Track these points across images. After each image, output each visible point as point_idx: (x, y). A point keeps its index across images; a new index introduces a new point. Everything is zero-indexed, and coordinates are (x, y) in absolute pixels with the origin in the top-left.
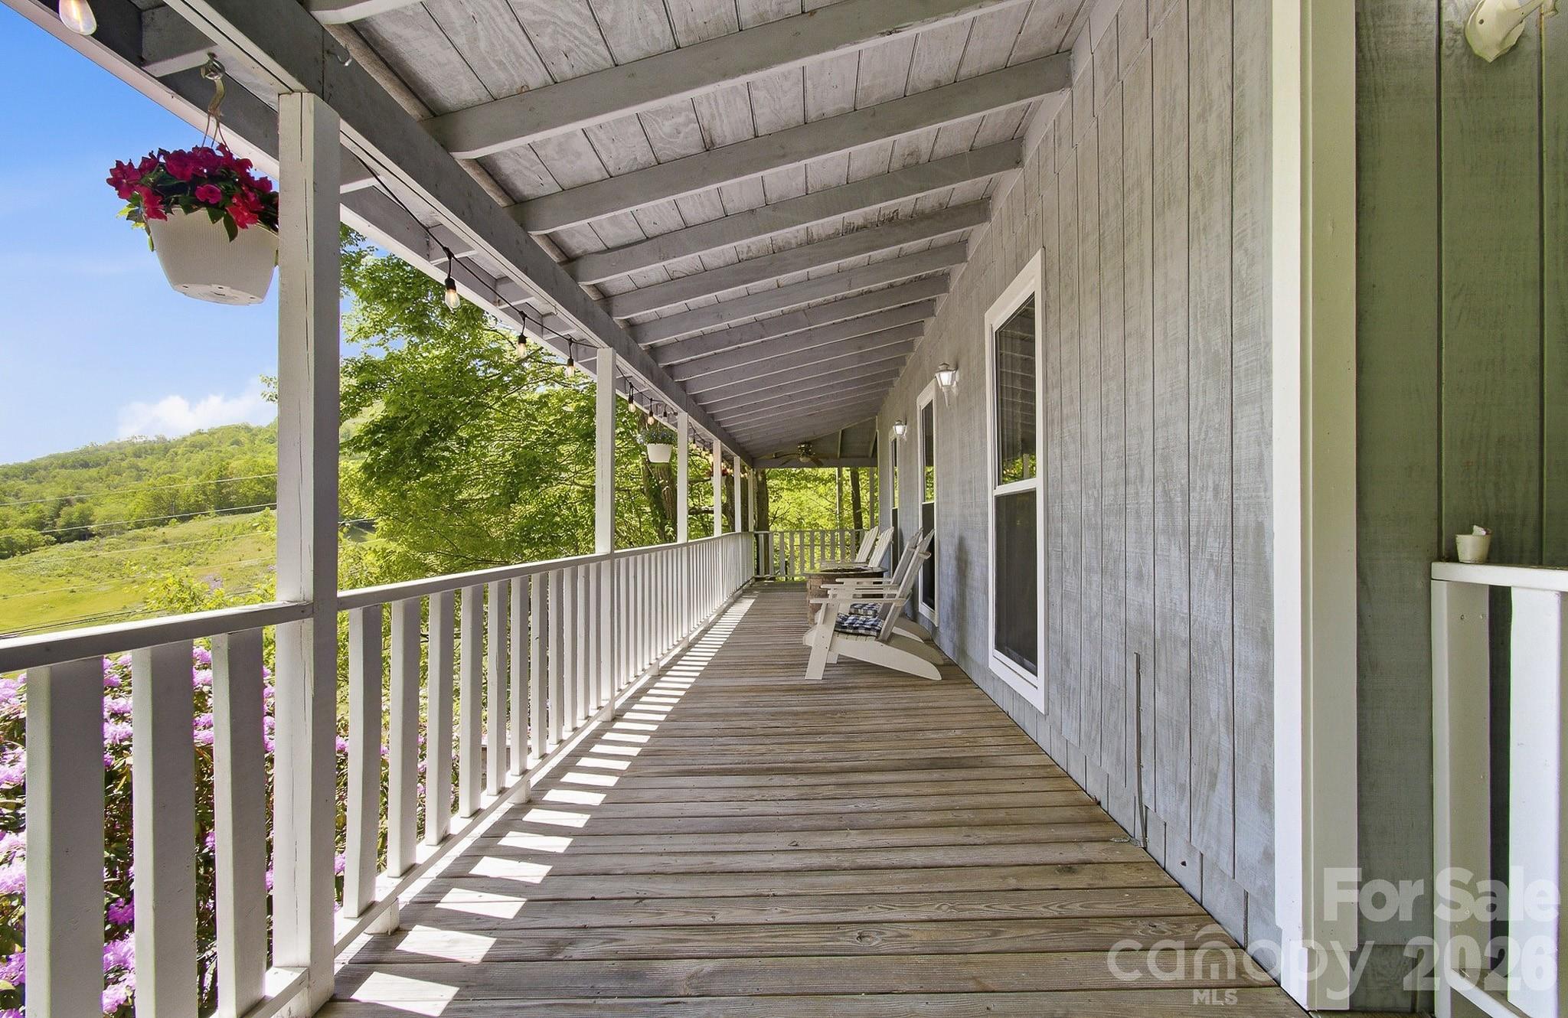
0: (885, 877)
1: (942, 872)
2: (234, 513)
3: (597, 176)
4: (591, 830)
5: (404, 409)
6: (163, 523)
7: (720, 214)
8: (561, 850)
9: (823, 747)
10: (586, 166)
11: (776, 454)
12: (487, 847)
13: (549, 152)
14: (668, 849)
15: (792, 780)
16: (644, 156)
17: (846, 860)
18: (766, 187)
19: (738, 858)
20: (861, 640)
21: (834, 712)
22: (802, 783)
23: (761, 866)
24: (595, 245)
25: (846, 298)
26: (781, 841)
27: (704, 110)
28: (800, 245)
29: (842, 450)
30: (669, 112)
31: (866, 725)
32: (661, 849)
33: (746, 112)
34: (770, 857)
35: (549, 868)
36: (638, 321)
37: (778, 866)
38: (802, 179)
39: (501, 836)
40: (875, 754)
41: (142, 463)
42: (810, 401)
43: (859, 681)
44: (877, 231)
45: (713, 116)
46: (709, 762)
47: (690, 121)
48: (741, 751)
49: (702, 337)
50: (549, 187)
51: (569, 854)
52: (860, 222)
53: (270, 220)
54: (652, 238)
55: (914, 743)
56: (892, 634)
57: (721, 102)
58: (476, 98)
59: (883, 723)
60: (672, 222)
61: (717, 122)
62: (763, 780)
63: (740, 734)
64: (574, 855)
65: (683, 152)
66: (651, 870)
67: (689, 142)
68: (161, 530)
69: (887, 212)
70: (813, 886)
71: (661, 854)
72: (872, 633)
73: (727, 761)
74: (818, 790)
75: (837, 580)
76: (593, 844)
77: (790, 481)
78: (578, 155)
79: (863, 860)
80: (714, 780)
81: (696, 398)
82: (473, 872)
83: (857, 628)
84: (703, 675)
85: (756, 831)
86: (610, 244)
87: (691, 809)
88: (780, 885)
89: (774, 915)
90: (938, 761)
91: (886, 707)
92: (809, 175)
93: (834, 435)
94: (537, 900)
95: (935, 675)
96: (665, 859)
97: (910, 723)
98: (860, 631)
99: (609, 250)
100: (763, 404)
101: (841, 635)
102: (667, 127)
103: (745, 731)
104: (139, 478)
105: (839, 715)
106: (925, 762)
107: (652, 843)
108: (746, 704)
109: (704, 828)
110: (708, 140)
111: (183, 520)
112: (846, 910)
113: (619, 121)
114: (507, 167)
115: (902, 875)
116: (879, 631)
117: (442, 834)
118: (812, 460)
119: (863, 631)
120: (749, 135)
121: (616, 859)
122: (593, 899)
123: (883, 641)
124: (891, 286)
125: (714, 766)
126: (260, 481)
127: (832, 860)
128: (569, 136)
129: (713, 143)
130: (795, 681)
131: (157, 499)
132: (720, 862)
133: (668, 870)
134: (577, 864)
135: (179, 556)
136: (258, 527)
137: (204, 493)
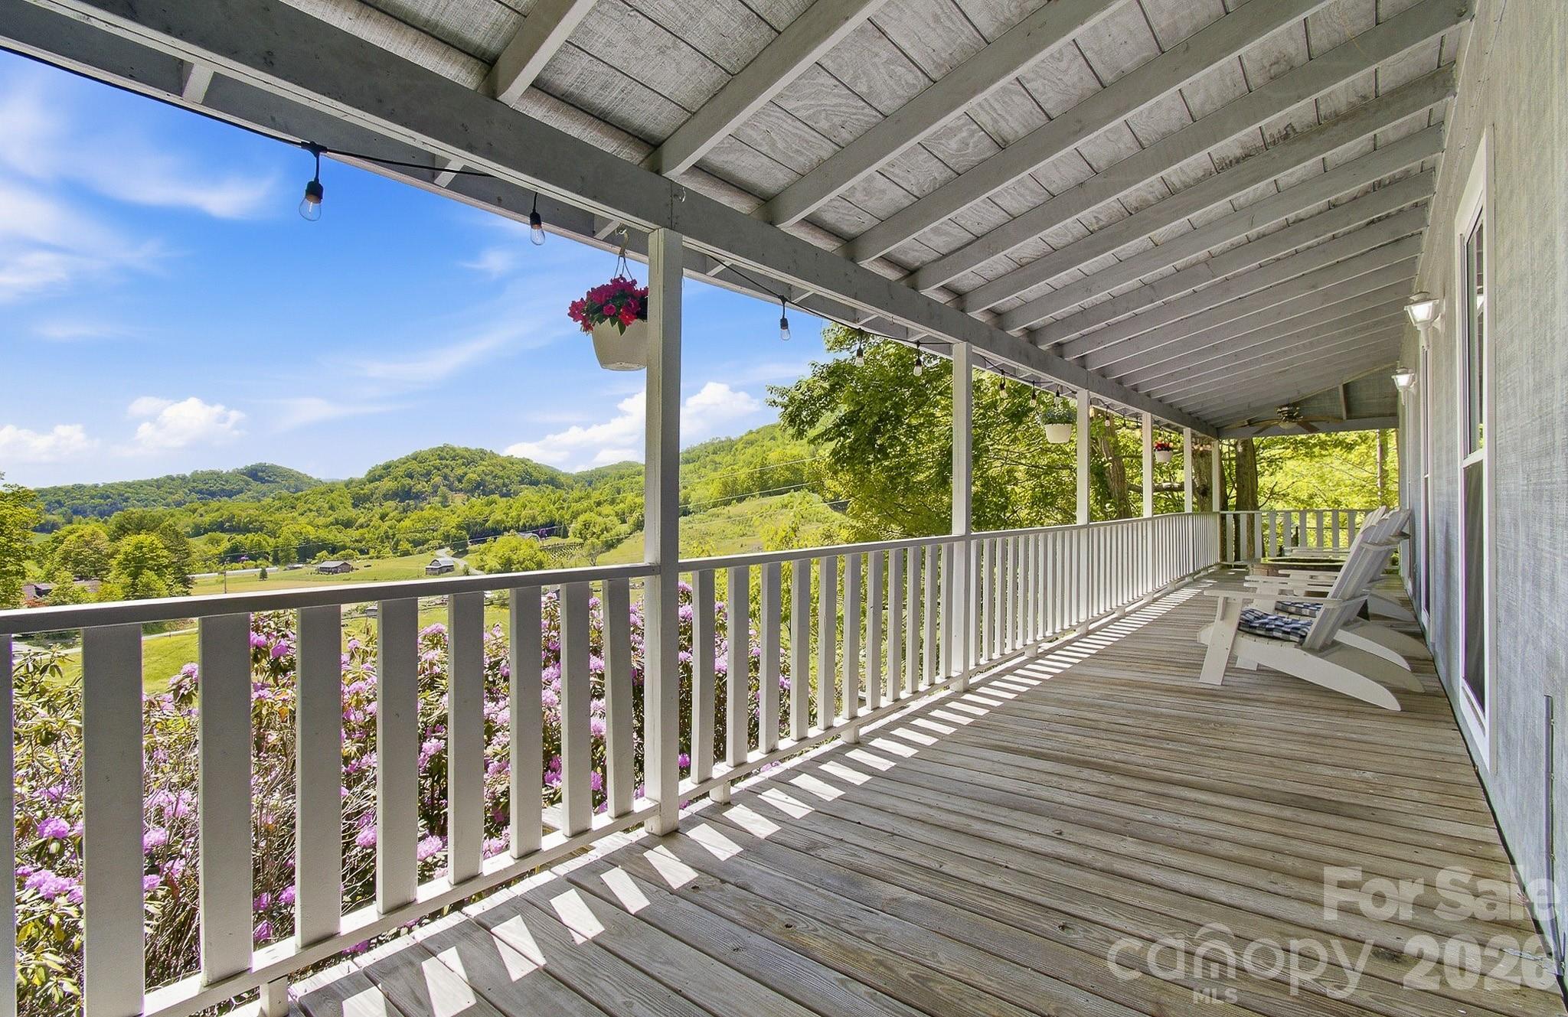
0: (1133, 888)
1: (1204, 904)
2: (770, 494)
3: (906, 203)
4: (890, 775)
5: (858, 403)
6: (727, 503)
7: (1045, 196)
8: (858, 783)
9: (1165, 754)
10: (893, 197)
11: (1249, 421)
12: (809, 768)
13: (859, 196)
14: (941, 804)
15: (1102, 777)
16: (939, 173)
17: (1102, 861)
18: (1088, 158)
19: (996, 828)
20: (1274, 645)
21: (1208, 722)
22: (1112, 782)
23: (1012, 841)
24: (928, 256)
25: (1264, 236)
26: (1047, 826)
27: (983, 118)
28: (1159, 200)
29: (1349, 410)
30: (950, 132)
31: (1240, 742)
32: (934, 803)
33: (1029, 105)
34: (1026, 835)
35: (841, 793)
36: (1004, 308)
37: (1029, 846)
38: (1128, 137)
39: (823, 763)
40: (1223, 774)
41: (717, 459)
42: (1271, 357)
43: (1272, 694)
44: (1268, 155)
45: (996, 121)
46: (1029, 743)
47: (972, 134)
48: (1072, 741)
49: (1084, 311)
50: (868, 222)
51: (863, 788)
52: (1238, 152)
53: (642, 314)
54: (982, 236)
55: (1288, 774)
56: (1335, 643)
57: (997, 106)
58: (788, 180)
59: (1265, 745)
60: (997, 217)
61: (1002, 124)
62: (1072, 770)
63: (1076, 724)
64: (865, 789)
65: (978, 159)
66: (913, 816)
67: (979, 148)
68: (728, 508)
69: (1275, 132)
70: (1049, 872)
71: (931, 807)
72: (1292, 638)
73: (1046, 746)
74: (1123, 792)
75: (1280, 572)
76: (885, 785)
77: (1296, 449)
78: (883, 192)
79: (1120, 866)
80: (1018, 760)
81: (1103, 373)
82: (791, 781)
83: (1271, 630)
84: (1084, 663)
85: (1030, 811)
86: (944, 251)
87: (982, 779)
88: (1017, 861)
89: (994, 881)
90: (1306, 799)
91: (1288, 728)
92: (1136, 131)
93: (1331, 393)
94: (822, 811)
95: (1392, 704)
96: (932, 812)
97: (1303, 751)
98: (1275, 634)
99: (944, 256)
100: (1199, 368)
101: (1247, 636)
102: (954, 144)
103: (1088, 722)
104: (715, 470)
105: (1212, 725)
106: (1287, 797)
107: (930, 797)
108: (1107, 697)
109: (985, 797)
110: (999, 141)
111: (740, 500)
112: (1067, 901)
113: (905, 155)
114: (830, 217)
115: (1156, 893)
116: (1303, 637)
117: (770, 748)
118: (1299, 424)
119: (1279, 635)
120: (1040, 120)
121: (893, 801)
122: (859, 823)
123: (1311, 650)
124: (1332, 206)
125: (1030, 748)
126: (787, 469)
127: (1088, 856)
128: (869, 179)
129: (1006, 142)
130: (1186, 683)
131: (725, 484)
132: (977, 827)
133: (931, 821)
134: (864, 797)
135: (737, 529)
136: (786, 506)
137: (752, 479)
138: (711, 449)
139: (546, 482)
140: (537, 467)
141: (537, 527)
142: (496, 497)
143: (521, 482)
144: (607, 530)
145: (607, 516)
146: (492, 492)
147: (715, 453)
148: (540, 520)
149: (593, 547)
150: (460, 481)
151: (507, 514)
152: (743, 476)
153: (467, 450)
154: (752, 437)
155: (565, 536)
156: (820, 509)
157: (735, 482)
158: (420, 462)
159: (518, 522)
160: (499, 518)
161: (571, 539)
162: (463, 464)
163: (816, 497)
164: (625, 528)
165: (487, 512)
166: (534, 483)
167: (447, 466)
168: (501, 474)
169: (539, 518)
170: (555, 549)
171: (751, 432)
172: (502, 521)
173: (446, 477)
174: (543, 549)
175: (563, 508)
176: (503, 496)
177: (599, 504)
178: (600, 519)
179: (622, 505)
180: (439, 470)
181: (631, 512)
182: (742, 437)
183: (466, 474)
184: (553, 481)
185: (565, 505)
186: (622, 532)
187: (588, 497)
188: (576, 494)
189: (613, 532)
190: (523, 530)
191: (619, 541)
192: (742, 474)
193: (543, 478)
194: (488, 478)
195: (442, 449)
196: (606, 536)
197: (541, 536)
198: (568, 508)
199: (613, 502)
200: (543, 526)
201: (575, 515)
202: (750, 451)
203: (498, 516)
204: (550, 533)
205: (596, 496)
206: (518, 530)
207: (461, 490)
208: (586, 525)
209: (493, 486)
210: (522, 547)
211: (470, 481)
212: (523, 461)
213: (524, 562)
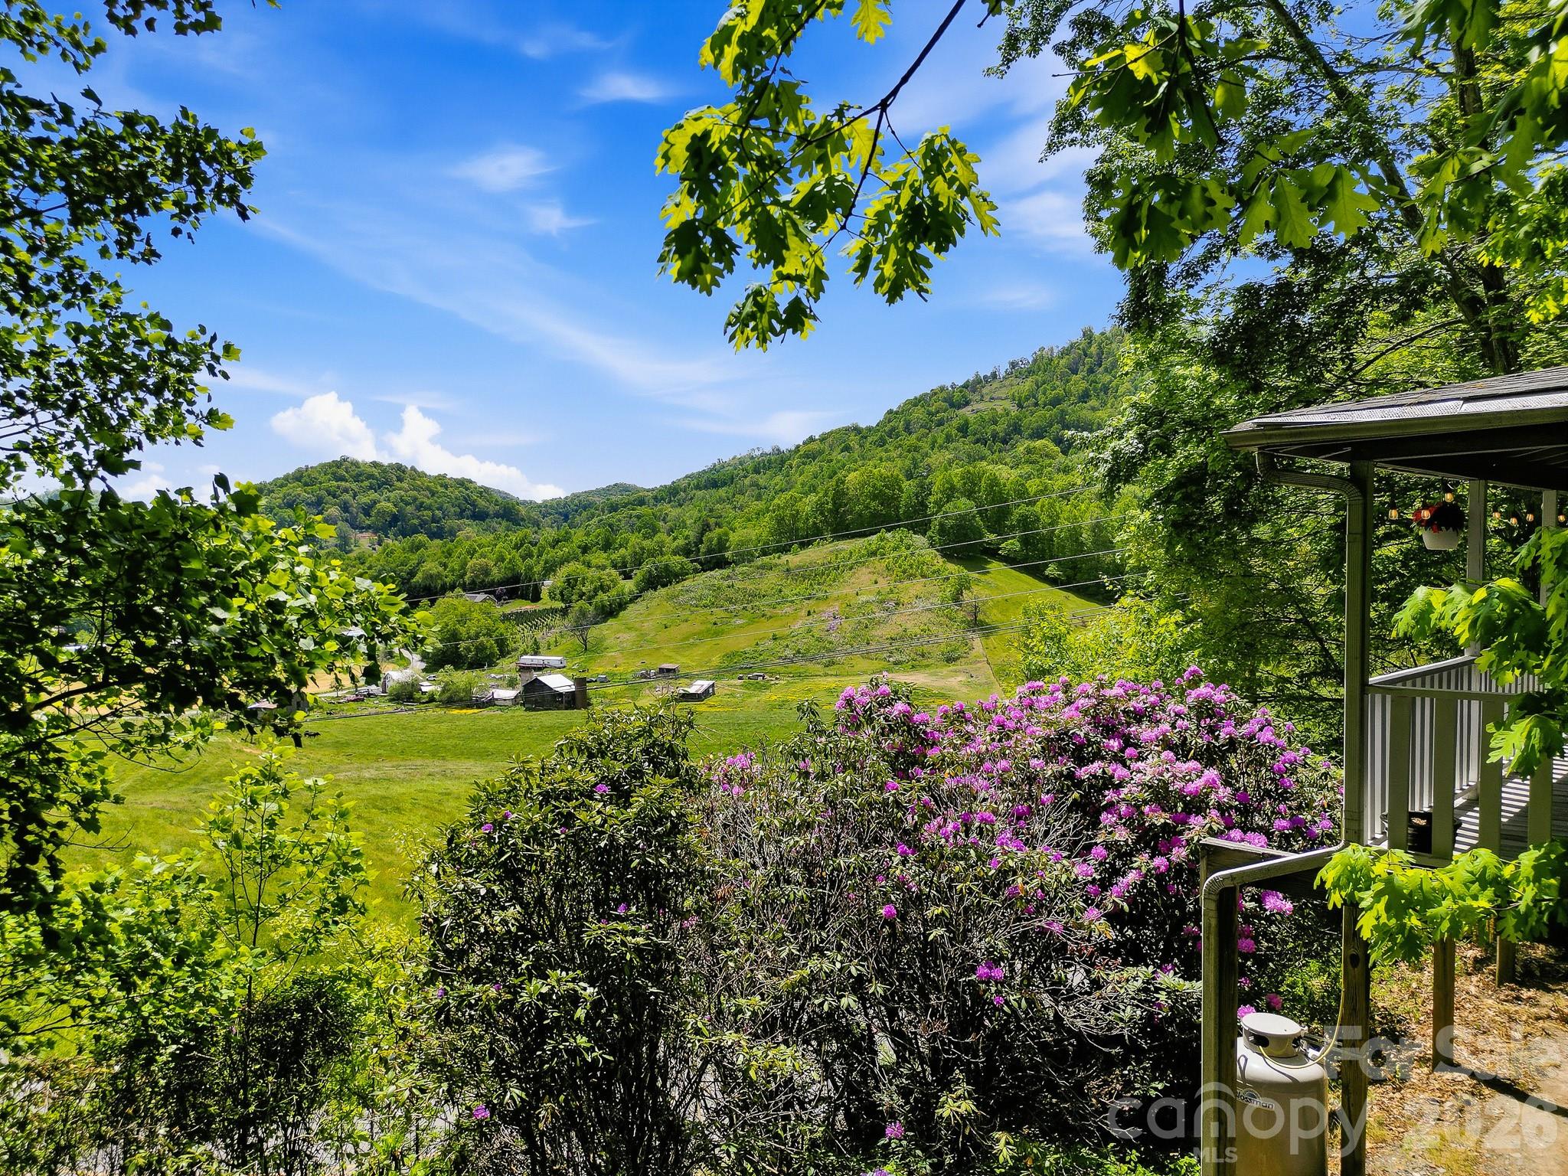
2: (850, 536)
68: (784, 557)
111: (805, 545)
135: (801, 588)
136: (874, 554)
137: (822, 513)
138: (749, 465)
139: (497, 515)
140: (485, 492)
141: (492, 584)
142: (422, 537)
143: (461, 515)
144: (603, 588)
145: (604, 568)
146: (415, 531)
147: (757, 471)
148: (496, 574)
149: (583, 613)
150: (367, 514)
151: (445, 566)
152: (808, 508)
153: (375, 464)
154: (813, 446)
155: (536, 598)
156: (928, 559)
157: (795, 517)
158: (306, 484)
159: (462, 576)
160: (434, 571)
161: (546, 603)
162: (371, 488)
163: (920, 540)
164: (629, 586)
165: (414, 558)
166: (479, 516)
167: (346, 491)
168: (428, 502)
169: (495, 571)
170: (521, 618)
171: (811, 439)
172: (439, 576)
173: (345, 508)
174: (506, 618)
175: (530, 555)
176: (433, 536)
177: (585, 549)
178: (592, 573)
179: (622, 551)
180: (334, 496)
181: (638, 563)
182: (798, 447)
183: (375, 502)
184: (508, 512)
185: (535, 550)
186: (627, 590)
187: (567, 538)
188: (549, 533)
189: (613, 592)
190: (472, 587)
191: (622, 606)
192: (808, 504)
193: (492, 509)
194: (409, 509)
195: (337, 464)
196: (602, 597)
197: (499, 598)
198: (540, 555)
199: (607, 546)
200: (500, 584)
201: (550, 569)
202: (812, 468)
203: (431, 567)
204: (512, 595)
205: (578, 537)
206: (467, 588)
207: (369, 527)
208: (571, 582)
209: (416, 522)
210: (475, 615)
211: (382, 513)
212: (463, 483)
213: (477, 636)
